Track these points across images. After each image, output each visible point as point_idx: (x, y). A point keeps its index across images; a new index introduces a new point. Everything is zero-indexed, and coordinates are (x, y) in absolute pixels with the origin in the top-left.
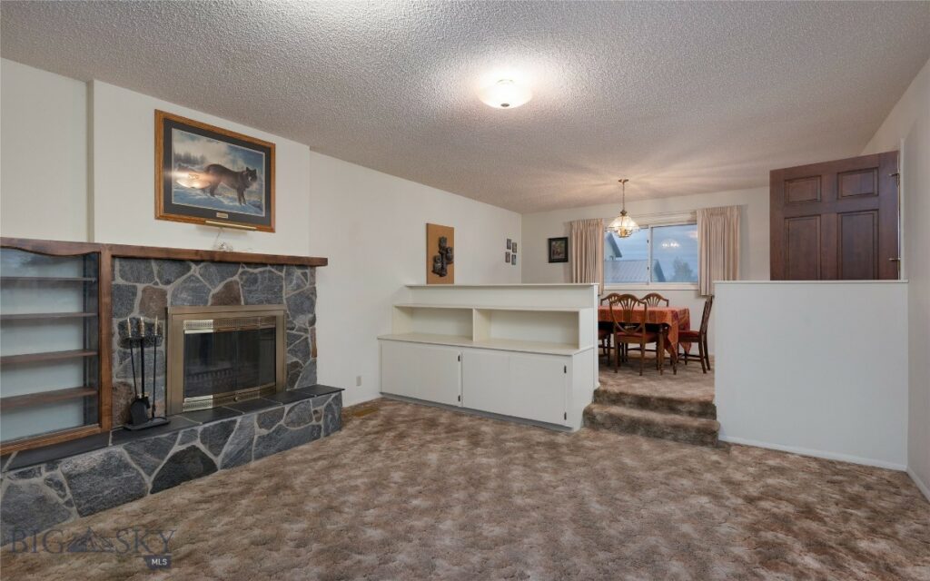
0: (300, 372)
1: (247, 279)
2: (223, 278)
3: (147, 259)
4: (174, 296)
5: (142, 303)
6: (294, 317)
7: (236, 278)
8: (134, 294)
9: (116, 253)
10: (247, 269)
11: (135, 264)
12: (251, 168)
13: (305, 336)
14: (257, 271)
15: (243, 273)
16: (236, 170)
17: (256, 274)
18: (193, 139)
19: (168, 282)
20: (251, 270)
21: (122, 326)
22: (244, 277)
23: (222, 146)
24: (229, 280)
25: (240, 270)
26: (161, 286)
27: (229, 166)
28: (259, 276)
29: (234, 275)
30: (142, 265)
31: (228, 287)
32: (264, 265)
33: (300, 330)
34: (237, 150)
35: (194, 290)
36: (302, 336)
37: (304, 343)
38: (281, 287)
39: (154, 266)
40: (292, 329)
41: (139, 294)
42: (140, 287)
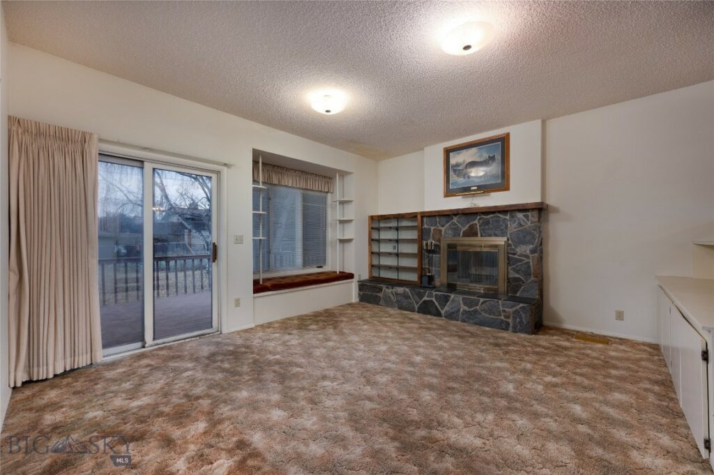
0: (522, 286)
1: (483, 223)
2: (469, 222)
3: (435, 216)
4: (445, 232)
5: (433, 235)
6: (516, 247)
7: (476, 222)
8: (430, 231)
9: (423, 215)
10: (483, 216)
11: (431, 218)
12: (491, 155)
13: (526, 260)
14: (488, 217)
15: (480, 219)
16: (482, 160)
17: (488, 219)
18: (459, 154)
19: (443, 226)
20: (485, 217)
21: (427, 244)
22: (481, 221)
23: (474, 150)
24: (471, 223)
25: (478, 217)
26: (440, 228)
27: (478, 160)
28: (491, 220)
29: (474, 220)
30: (434, 219)
31: (472, 227)
32: (494, 213)
33: (521, 255)
34: (481, 149)
35: (454, 229)
36: (522, 260)
37: (526, 266)
38: (507, 226)
39: (438, 219)
40: (515, 254)
41: (432, 231)
42: (432, 228)
